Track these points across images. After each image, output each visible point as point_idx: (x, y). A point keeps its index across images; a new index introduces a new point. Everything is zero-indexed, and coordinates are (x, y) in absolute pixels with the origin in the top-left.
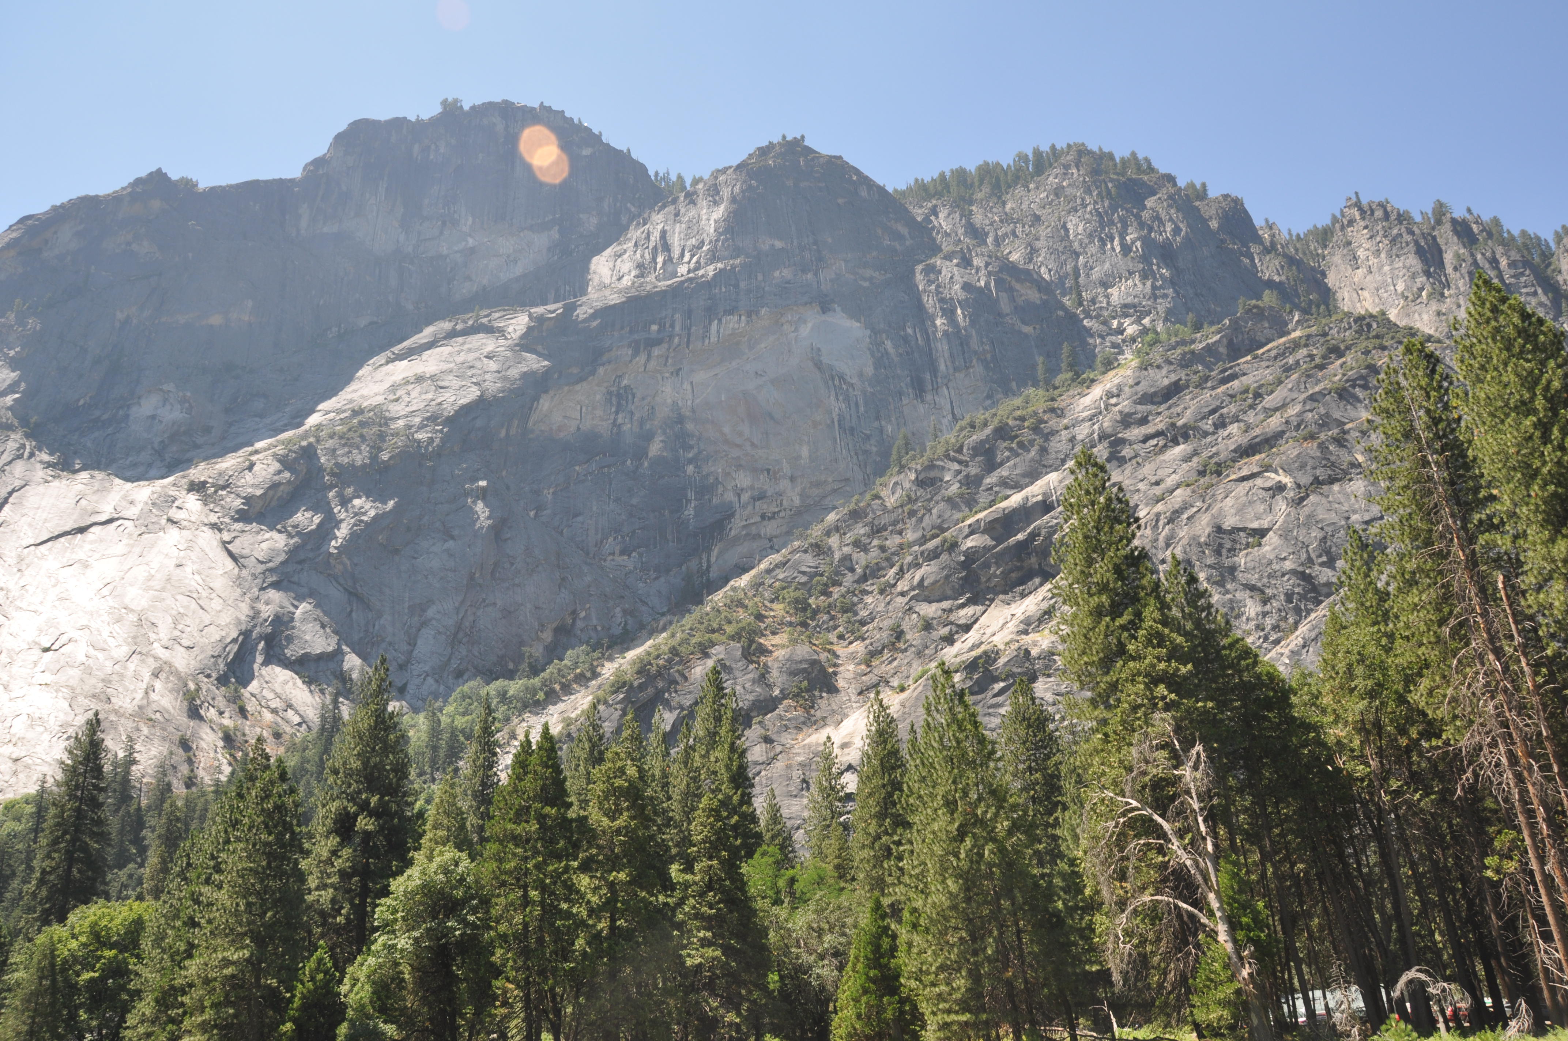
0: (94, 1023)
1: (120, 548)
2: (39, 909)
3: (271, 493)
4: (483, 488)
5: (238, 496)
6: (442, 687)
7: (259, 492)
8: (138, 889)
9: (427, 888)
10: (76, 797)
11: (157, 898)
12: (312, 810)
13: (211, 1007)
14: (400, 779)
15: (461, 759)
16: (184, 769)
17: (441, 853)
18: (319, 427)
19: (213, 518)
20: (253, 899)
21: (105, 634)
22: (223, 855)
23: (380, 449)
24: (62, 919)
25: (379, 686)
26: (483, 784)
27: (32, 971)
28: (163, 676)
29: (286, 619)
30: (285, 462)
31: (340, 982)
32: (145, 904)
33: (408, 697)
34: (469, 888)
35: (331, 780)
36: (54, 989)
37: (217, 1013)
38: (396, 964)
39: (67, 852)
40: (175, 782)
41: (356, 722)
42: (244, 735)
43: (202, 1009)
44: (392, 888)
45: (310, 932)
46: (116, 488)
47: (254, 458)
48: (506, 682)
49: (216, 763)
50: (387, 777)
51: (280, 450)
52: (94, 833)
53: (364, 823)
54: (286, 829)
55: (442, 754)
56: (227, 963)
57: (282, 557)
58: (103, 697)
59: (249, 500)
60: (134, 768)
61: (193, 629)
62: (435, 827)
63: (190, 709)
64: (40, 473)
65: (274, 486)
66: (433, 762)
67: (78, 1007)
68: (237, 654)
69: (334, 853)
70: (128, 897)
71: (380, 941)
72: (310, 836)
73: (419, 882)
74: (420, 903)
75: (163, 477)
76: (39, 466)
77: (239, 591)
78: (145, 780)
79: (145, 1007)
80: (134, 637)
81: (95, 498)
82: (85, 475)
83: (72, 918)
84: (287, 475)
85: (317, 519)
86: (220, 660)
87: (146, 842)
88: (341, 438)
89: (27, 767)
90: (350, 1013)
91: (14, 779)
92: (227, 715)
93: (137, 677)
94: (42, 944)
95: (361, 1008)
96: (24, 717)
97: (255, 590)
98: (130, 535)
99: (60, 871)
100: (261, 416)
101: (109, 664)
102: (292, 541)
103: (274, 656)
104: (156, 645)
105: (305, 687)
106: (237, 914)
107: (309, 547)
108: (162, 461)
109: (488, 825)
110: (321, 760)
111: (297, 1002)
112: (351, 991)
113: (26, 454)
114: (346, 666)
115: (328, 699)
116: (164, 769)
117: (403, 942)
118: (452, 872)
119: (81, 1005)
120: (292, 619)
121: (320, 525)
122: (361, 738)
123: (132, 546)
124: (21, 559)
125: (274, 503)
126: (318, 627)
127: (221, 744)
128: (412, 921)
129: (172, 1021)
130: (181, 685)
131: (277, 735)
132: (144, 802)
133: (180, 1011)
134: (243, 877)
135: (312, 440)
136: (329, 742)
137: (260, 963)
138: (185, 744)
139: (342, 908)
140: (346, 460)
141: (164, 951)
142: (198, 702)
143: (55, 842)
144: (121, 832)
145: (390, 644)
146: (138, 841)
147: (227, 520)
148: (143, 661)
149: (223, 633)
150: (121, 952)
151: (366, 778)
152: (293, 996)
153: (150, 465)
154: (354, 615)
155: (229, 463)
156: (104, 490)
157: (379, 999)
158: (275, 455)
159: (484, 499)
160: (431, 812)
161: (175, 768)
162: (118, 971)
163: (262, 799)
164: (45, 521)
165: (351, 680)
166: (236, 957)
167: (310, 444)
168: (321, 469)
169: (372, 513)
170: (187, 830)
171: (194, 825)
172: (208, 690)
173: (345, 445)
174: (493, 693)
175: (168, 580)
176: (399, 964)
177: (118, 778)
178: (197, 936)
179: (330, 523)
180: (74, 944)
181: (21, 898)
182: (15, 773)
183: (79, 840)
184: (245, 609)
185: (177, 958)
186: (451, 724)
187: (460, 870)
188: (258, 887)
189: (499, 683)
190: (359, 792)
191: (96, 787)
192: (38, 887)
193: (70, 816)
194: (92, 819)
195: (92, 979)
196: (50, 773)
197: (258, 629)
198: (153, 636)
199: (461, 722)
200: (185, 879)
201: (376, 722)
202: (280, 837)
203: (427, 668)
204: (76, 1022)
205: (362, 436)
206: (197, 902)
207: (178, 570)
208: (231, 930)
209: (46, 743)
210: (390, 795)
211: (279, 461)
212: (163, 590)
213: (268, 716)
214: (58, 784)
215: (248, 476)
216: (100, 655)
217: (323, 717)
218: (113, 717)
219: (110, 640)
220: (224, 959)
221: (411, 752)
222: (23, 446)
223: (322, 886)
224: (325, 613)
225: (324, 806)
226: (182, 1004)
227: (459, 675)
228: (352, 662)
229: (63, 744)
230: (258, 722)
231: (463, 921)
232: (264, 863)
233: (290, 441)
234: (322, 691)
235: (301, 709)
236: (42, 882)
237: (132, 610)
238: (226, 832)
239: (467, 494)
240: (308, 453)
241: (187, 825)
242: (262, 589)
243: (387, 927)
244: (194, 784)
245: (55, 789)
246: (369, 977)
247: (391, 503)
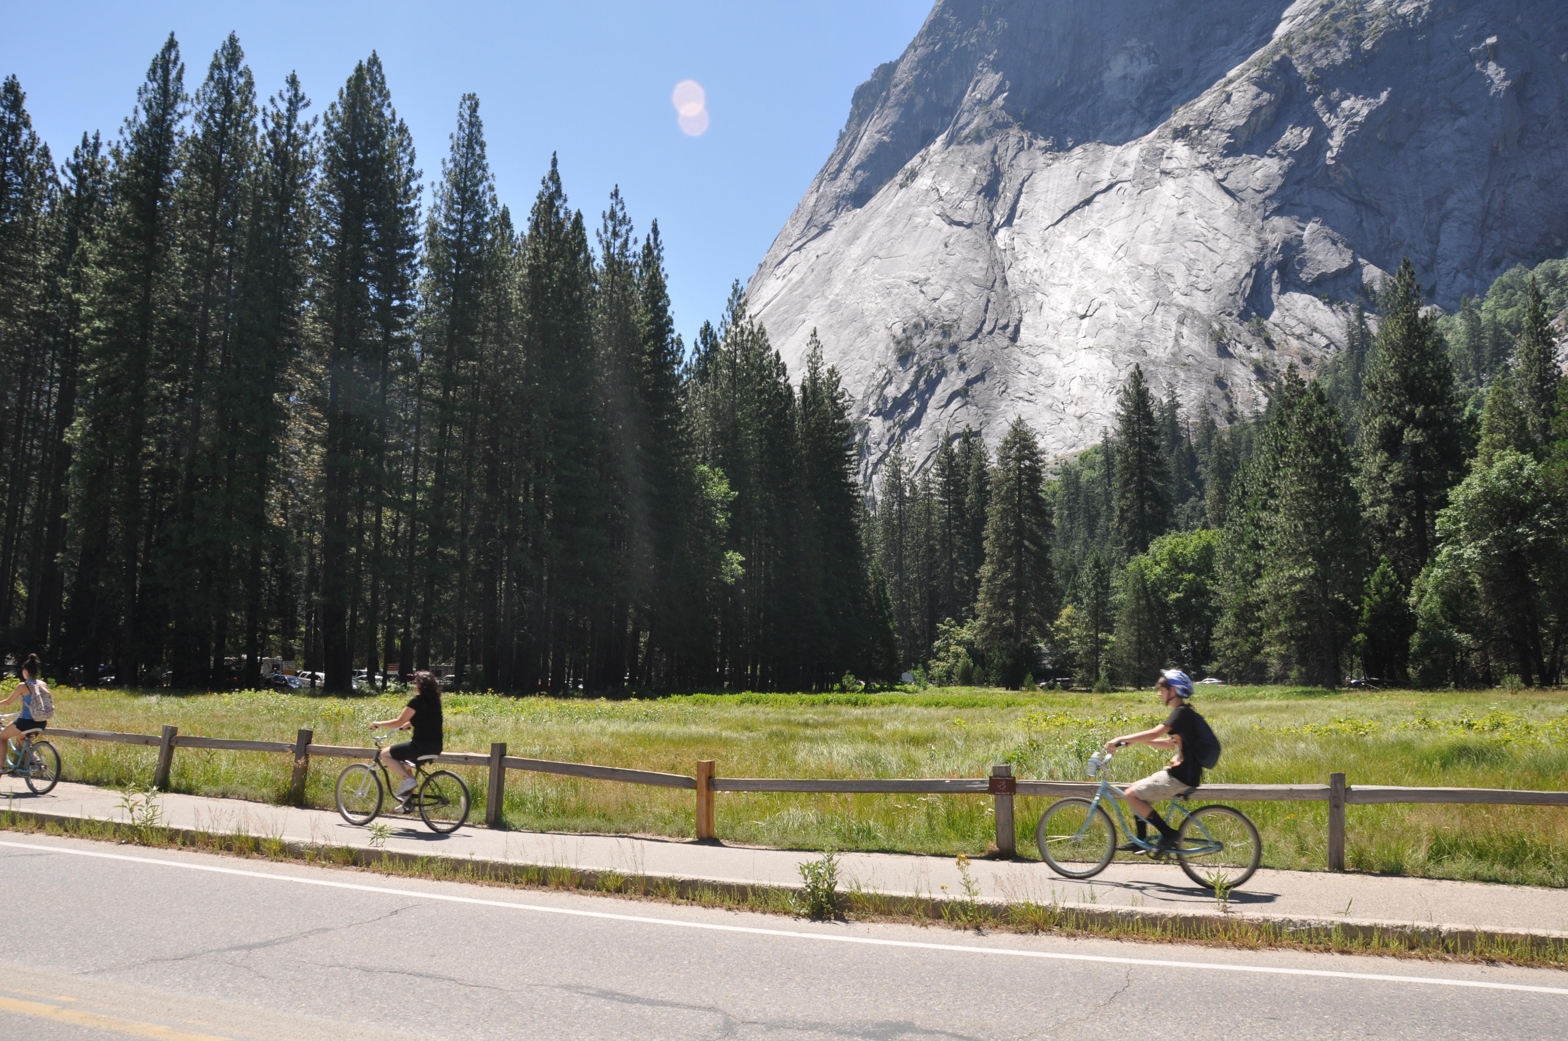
0: (1187, 635)
1: (1124, 210)
2: (1125, 542)
3: (1254, 119)
4: (1493, 46)
5: (1222, 131)
6: (1476, 283)
7: (1242, 122)
8: (1203, 520)
9: (1490, 496)
10: (1135, 443)
11: (1221, 526)
12: (1356, 427)
13: (1285, 621)
14: (1444, 385)
15: (1510, 355)
16: (1224, 406)
17: (1502, 458)
18: (1289, 36)
19: (1203, 160)
20: (1309, 520)
21: (1129, 293)
22: (1276, 482)
23: (1361, 39)
24: (1145, 549)
25: (1406, 293)
26: (1541, 379)
27: (1129, 593)
28: (1188, 321)
29: (1294, 243)
30: (1261, 84)
31: (1407, 594)
32: (1211, 532)
33: (1439, 299)
34: (1539, 491)
35: (1369, 396)
36: (1149, 607)
37: (1292, 626)
38: (1464, 574)
39: (1138, 491)
40: (1217, 419)
41: (1387, 334)
42: (1274, 365)
43: (1278, 623)
44: (1451, 498)
45: (1370, 548)
46: (1108, 155)
47: (1229, 89)
48: (1555, 263)
49: (1253, 396)
50: (1430, 386)
51: (1254, 72)
52: (1156, 473)
53: (1411, 435)
54: (1332, 450)
55: (1486, 353)
56: (1294, 580)
57: (1279, 182)
58: (1139, 350)
59: (1233, 132)
60: (1178, 411)
61: (1207, 272)
62: (1491, 430)
63: (1219, 349)
64: (1041, 159)
65: (1256, 111)
66: (1478, 364)
67: (1171, 623)
68: (1253, 288)
69: (1384, 468)
70: (1195, 528)
71: (1445, 551)
72: (1358, 454)
73: (1480, 490)
74: (1484, 511)
75: (1147, 133)
76: (1039, 153)
77: (1242, 226)
78: (1190, 421)
79: (1227, 621)
80: (1155, 291)
81: (1092, 169)
82: (1078, 150)
83: (1152, 548)
84: (1266, 96)
85: (1307, 134)
86: (1238, 297)
87: (1202, 477)
88: (1315, 40)
89: (1090, 422)
90: (1421, 623)
91: (1081, 435)
92: (1254, 348)
93: (1165, 327)
94: (1132, 571)
95: (1431, 618)
96: (1078, 379)
97: (1259, 221)
98: (1131, 195)
99: (1135, 508)
100: (1226, 43)
101: (1138, 319)
102: (1285, 163)
103: (1291, 283)
104: (1176, 294)
105: (1326, 308)
106: (1296, 535)
107: (1304, 165)
108: (1144, 116)
109: (1552, 422)
110: (1356, 378)
111: (1366, 615)
112: (1419, 602)
113: (1026, 145)
114: (1366, 279)
115: (1353, 316)
116: (1206, 409)
117: (1469, 552)
118: (1517, 476)
119: (1174, 621)
120: (1301, 242)
121: (1311, 139)
122: (1395, 350)
123: (1135, 205)
124: (1044, 241)
125: (1259, 129)
126: (1329, 245)
127: (1254, 377)
128: (1476, 531)
129: (1252, 633)
130: (1206, 327)
131: (1307, 360)
132: (1194, 441)
133: (1258, 624)
134: (1297, 499)
135: (1284, 52)
136: (1361, 357)
137: (1325, 579)
138: (1220, 383)
139: (1399, 522)
140: (1325, 62)
141: (1235, 572)
142: (1225, 341)
143: (1126, 484)
144: (1179, 470)
145: (1410, 246)
146: (1194, 477)
147: (1217, 158)
148: (1167, 311)
149: (1236, 270)
150: (1198, 574)
151: (1406, 389)
152: (1362, 609)
153: (1133, 124)
154: (1365, 224)
155: (1206, 100)
156: (1098, 160)
157: (1450, 609)
158: (1249, 79)
159: (1496, 59)
160: (1483, 415)
161: (1215, 406)
162: (1198, 591)
163: (1304, 424)
164: (1056, 201)
165: (1373, 292)
166: (1301, 574)
167: (1284, 57)
168: (1300, 80)
169: (1365, 111)
170: (1237, 462)
171: (1242, 457)
172: (1232, 328)
173: (1320, 47)
174: (1539, 277)
175: (1174, 230)
176: (1467, 574)
177: (1167, 422)
178: (1263, 557)
179: (1322, 134)
180: (1158, 570)
181: (1109, 533)
182: (1082, 429)
183: (1145, 480)
184: (1252, 242)
185: (1249, 578)
186: (1494, 321)
187: (1525, 473)
188: (1313, 508)
189: (1546, 265)
190: (1402, 405)
191: (1150, 432)
192: (1120, 523)
193: (1133, 460)
194: (1153, 461)
195: (1178, 600)
196: (1109, 425)
197: (1269, 259)
198: (1171, 286)
199: (1503, 315)
200: (1243, 506)
201: (1409, 330)
202: (1327, 459)
203: (1455, 265)
204: (1172, 635)
205: (1338, 32)
206: (1258, 526)
207: (1181, 219)
208: (1293, 550)
209: (1101, 399)
210: (1436, 403)
211: (1255, 84)
212: (1171, 240)
213: (1294, 343)
214: (1119, 434)
215: (1228, 109)
216: (1129, 313)
217: (1350, 335)
218: (1151, 368)
219: (1134, 297)
220: (1291, 577)
221: (1450, 356)
222: (1021, 139)
223: (1376, 503)
224: (1334, 229)
225: (1366, 423)
226: (1259, 619)
227: (1496, 265)
228: (1372, 273)
229: (1114, 399)
230: (1286, 351)
231: (1536, 526)
232: (1316, 485)
233: (1261, 59)
234: (1345, 309)
235: (1326, 331)
236: (1122, 519)
237: (1148, 266)
238: (1274, 459)
239: (1473, 59)
240: (1284, 67)
241: (1235, 456)
242: (1265, 218)
243: (1450, 537)
244: (1236, 419)
245: (1117, 438)
246: (1436, 588)
247: (1384, 95)
